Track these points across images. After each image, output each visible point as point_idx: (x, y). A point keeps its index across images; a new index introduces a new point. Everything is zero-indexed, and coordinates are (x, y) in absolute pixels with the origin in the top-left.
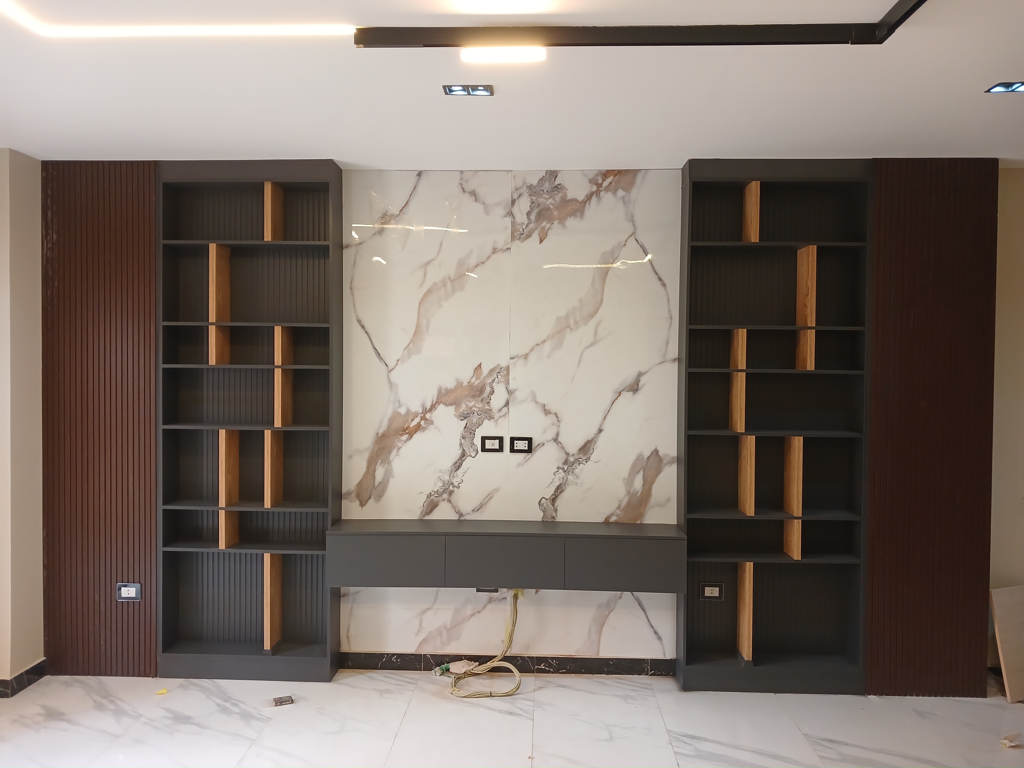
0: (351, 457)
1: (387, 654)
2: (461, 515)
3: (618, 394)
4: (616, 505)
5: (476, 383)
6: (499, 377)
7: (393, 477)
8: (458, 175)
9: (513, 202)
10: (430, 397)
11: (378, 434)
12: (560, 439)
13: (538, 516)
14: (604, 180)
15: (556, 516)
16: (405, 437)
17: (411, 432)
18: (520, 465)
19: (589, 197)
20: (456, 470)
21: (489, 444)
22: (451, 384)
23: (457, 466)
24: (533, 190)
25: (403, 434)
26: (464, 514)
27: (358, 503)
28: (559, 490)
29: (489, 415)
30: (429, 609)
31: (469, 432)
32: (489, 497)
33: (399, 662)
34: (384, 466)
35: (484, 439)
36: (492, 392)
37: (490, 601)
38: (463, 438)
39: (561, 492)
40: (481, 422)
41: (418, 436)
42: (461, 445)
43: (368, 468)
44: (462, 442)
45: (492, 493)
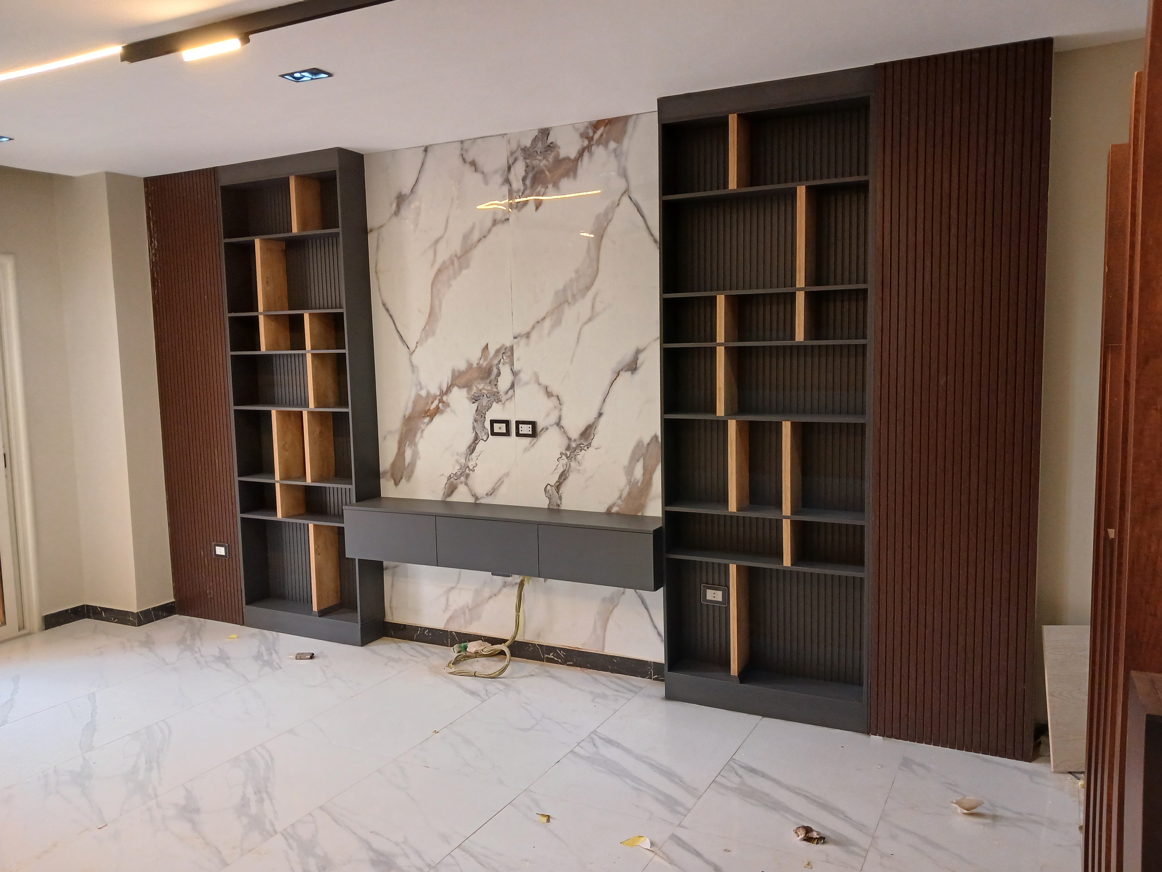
0: (385, 438)
1: (421, 627)
2: (477, 498)
3: (617, 375)
4: (616, 495)
5: (485, 365)
6: (505, 358)
7: (420, 458)
8: (458, 145)
9: (509, 168)
10: (445, 379)
11: (405, 416)
12: (563, 423)
13: (543, 503)
14: (594, 132)
15: (561, 503)
16: (427, 420)
17: (432, 415)
18: (526, 450)
19: (581, 154)
20: (471, 454)
21: (497, 428)
22: (462, 366)
23: (472, 449)
24: (527, 153)
25: (425, 416)
26: (479, 497)
27: (393, 482)
28: (563, 477)
29: (496, 397)
30: (453, 588)
31: (480, 413)
32: (500, 482)
33: (430, 636)
34: (411, 448)
35: (493, 422)
36: (499, 374)
37: (505, 585)
38: (476, 421)
39: (565, 479)
40: (490, 406)
41: (437, 419)
42: (474, 428)
43: (399, 449)
44: (475, 426)
45: (502, 478)
